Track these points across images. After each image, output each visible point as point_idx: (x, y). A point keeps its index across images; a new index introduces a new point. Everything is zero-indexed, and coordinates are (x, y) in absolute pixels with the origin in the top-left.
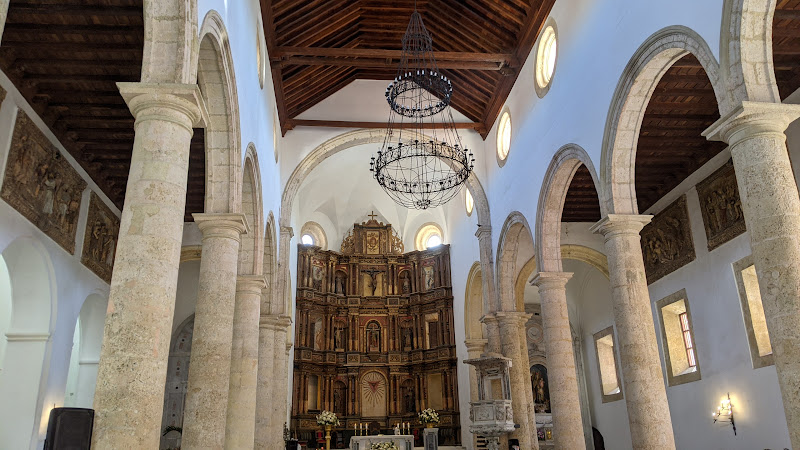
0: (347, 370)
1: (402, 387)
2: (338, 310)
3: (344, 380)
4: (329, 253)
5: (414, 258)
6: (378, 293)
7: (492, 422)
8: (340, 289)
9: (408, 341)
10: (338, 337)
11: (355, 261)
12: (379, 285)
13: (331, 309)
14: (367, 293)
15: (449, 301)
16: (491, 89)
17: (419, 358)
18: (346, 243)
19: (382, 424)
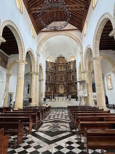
0: (56, 84)
1: (67, 88)
2: (54, 73)
3: (56, 86)
4: (52, 63)
5: (69, 63)
6: (62, 70)
7: (82, 94)
8: (55, 69)
9: (68, 79)
10: (54, 78)
11: (57, 64)
12: (62, 69)
13: (53, 73)
14: (60, 70)
15: (76, 71)
16: (82, 18)
17: (70, 82)
18: (56, 61)
19: (63, 94)
